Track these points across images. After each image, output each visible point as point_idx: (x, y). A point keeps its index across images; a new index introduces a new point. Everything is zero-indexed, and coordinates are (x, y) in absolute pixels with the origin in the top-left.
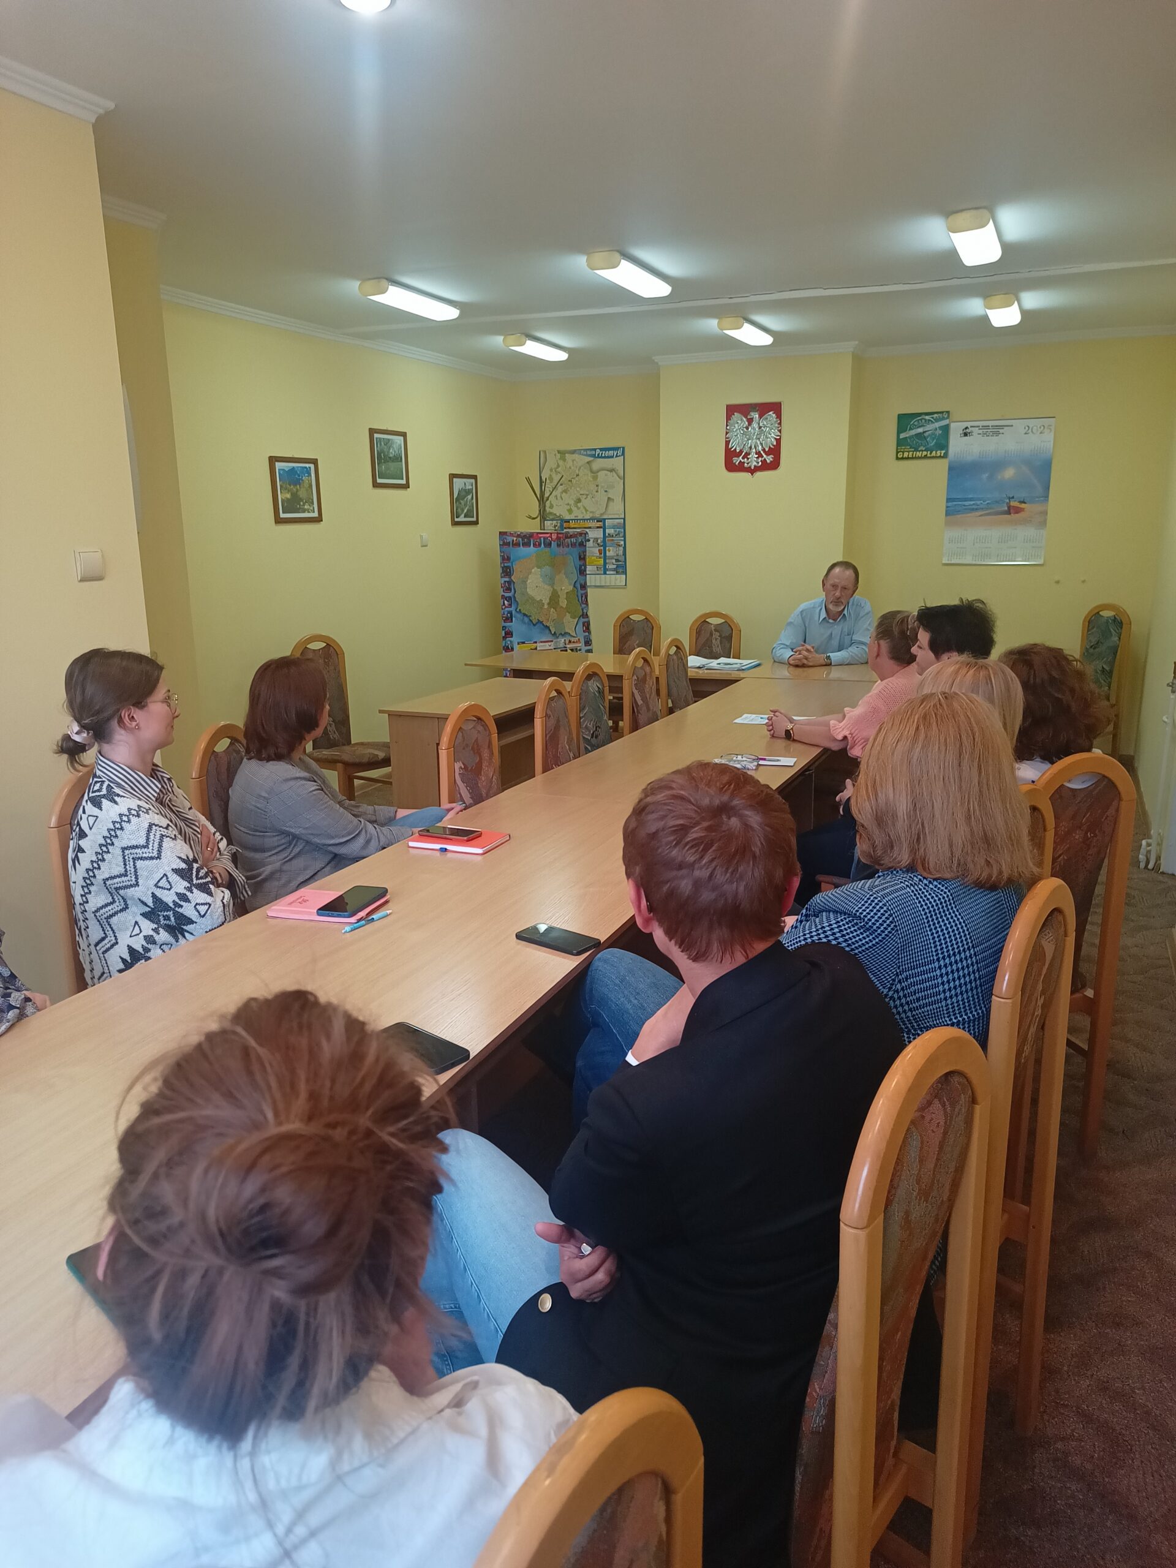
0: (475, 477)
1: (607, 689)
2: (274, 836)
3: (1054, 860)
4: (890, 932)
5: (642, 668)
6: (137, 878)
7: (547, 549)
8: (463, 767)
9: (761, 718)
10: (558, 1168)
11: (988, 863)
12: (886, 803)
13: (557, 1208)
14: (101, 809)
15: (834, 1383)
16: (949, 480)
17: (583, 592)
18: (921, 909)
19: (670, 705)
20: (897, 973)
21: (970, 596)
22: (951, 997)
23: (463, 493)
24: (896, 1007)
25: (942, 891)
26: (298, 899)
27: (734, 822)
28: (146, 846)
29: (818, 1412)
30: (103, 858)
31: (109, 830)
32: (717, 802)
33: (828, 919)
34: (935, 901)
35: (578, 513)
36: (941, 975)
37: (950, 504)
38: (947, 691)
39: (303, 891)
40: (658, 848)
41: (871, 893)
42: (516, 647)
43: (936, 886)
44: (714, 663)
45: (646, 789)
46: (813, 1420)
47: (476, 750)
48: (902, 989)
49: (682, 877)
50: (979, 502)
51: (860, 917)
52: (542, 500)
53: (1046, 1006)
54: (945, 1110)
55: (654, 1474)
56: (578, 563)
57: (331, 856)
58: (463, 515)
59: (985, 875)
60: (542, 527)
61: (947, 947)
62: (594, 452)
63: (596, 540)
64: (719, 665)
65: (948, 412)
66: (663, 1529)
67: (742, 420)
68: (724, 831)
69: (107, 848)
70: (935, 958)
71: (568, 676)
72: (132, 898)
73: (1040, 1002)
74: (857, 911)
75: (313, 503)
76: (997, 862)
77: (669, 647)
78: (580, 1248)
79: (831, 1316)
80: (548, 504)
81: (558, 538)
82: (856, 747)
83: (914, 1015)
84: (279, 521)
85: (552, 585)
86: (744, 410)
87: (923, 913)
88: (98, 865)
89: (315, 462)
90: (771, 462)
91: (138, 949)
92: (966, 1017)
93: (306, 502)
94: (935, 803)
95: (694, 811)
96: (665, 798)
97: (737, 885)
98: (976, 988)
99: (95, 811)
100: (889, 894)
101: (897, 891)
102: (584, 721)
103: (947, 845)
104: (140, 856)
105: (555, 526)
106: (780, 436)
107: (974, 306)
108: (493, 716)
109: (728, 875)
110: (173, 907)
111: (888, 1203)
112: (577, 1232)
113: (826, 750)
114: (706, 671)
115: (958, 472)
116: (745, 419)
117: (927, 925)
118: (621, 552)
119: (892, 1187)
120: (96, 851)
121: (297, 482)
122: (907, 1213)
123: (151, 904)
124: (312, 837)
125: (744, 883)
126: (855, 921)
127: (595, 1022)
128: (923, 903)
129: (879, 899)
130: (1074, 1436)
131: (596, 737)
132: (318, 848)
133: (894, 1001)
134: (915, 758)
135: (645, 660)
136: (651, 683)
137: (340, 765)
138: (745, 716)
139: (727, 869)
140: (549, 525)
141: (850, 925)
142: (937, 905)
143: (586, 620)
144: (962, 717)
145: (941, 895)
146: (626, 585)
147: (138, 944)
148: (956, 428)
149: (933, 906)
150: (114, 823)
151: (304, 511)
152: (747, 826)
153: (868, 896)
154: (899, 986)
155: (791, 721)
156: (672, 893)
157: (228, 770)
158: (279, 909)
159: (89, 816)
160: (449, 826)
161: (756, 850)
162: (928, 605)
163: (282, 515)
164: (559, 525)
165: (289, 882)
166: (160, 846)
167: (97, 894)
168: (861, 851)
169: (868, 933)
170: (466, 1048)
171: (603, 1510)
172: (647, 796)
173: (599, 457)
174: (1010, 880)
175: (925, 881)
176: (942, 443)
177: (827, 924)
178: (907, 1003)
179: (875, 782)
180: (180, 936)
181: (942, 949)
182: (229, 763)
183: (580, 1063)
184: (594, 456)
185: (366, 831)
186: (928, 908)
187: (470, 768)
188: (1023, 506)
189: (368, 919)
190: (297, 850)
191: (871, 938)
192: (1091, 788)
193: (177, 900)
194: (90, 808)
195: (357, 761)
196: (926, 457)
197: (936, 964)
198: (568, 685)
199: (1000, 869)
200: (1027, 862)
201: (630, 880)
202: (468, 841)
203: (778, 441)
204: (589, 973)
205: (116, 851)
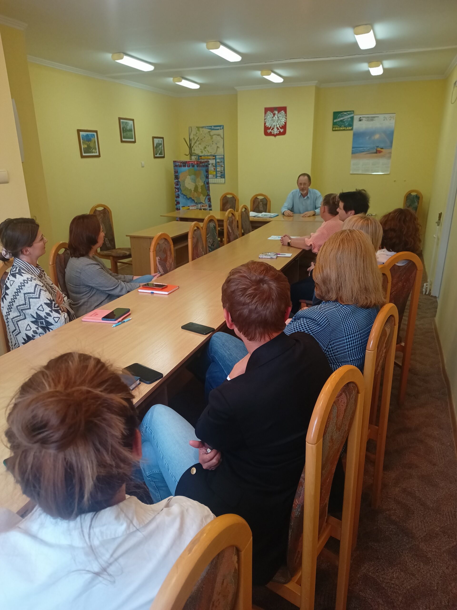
0: (163, 138)
1: (217, 226)
2: (84, 288)
3: (391, 294)
4: (327, 326)
5: (231, 217)
6: (30, 306)
7: (193, 168)
8: (160, 259)
9: (279, 237)
10: (198, 419)
11: (366, 298)
12: (327, 275)
13: (198, 434)
14: (16, 278)
15: (303, 499)
16: (353, 139)
17: (208, 185)
18: (339, 317)
19: (243, 232)
20: (330, 341)
21: (360, 188)
22: (350, 350)
23: (158, 145)
24: (329, 354)
25: (348, 309)
26: (94, 314)
27: (265, 286)
28: (34, 293)
29: (297, 510)
30: (16, 298)
31: (19, 286)
32: (258, 278)
33: (303, 321)
34: (345, 313)
35: (205, 153)
36: (347, 342)
37: (354, 149)
38: (351, 229)
39: (96, 310)
40: (235, 297)
41: (320, 311)
42: (181, 208)
43: (345, 308)
44: (260, 215)
45: (230, 272)
46: (295, 513)
47: (165, 251)
48: (332, 348)
49: (244, 309)
50: (365, 149)
51: (315, 320)
52: (190, 148)
53: (387, 352)
54: (347, 397)
55: (232, 546)
56: (206, 174)
57: (107, 295)
58: (158, 154)
59: (365, 303)
60: (191, 159)
61: (349, 331)
62: (211, 128)
63: (212, 164)
64: (262, 215)
65: (353, 111)
66: (237, 565)
67: (271, 114)
68: (261, 290)
69: (18, 293)
70: (344, 335)
71: (202, 220)
72: (28, 314)
73: (384, 351)
74: (314, 318)
75: (96, 149)
76: (370, 297)
77: (242, 208)
78: (206, 450)
79: (302, 475)
80: (193, 149)
81: (197, 163)
82: (315, 249)
83: (336, 357)
84: (82, 157)
85: (195, 182)
86: (272, 110)
87: (340, 318)
88: (14, 300)
89: (96, 132)
90: (283, 132)
91: (30, 336)
92: (356, 358)
93: (93, 149)
94: (346, 276)
95: (249, 282)
96: (238, 277)
97: (266, 311)
98: (360, 347)
99: (13, 279)
100: (326, 311)
101: (330, 309)
102: (208, 239)
103: (351, 292)
104: (31, 297)
105: (196, 158)
106: (286, 121)
107: (364, 67)
108: (171, 238)
109: (262, 308)
110: (44, 318)
111: (325, 434)
112: (206, 444)
113: (304, 250)
114: (257, 218)
115: (357, 136)
116: (272, 114)
117: (341, 323)
118: (223, 169)
119: (326, 427)
120: (13, 294)
121: (89, 140)
122: (332, 437)
123: (36, 317)
124: (99, 287)
125: (269, 311)
126: (314, 322)
127: (213, 361)
128: (340, 314)
129: (323, 313)
130: (393, 509)
131: (213, 246)
132: (103, 292)
133: (328, 352)
134: (339, 256)
135: (233, 214)
136: (235, 223)
137: (111, 258)
138: (272, 236)
139: (262, 305)
140: (193, 158)
141: (312, 323)
142: (346, 315)
143: (209, 197)
144: (357, 240)
145: (347, 311)
146: (225, 183)
147: (30, 333)
148: (356, 118)
149: (344, 315)
150: (21, 283)
151: (93, 152)
152: (270, 288)
153: (319, 312)
154: (330, 347)
155: (290, 239)
156: (240, 315)
157: (64, 261)
158: (86, 318)
159: (11, 281)
160: (154, 283)
161: (274, 297)
162: (344, 192)
163: (84, 154)
164: (197, 158)
165: (91, 306)
166: (40, 293)
167: (14, 312)
168: (317, 294)
169: (318, 326)
170: (161, 373)
171: (212, 562)
172: (231, 276)
173: (213, 129)
174: (375, 305)
175: (341, 306)
176: (351, 124)
177: (303, 323)
178: (333, 353)
179: (322, 267)
180: (47, 331)
181: (347, 332)
182: (65, 258)
183: (207, 376)
184: (211, 129)
185: (121, 285)
186: (342, 316)
187: (162, 259)
188: (382, 150)
189: (122, 321)
190: (93, 293)
191: (320, 328)
192: (406, 265)
193: (46, 316)
194: (11, 278)
195: (118, 255)
196: (344, 130)
197: (345, 338)
198: (201, 224)
199: (371, 300)
200: (381, 297)
201: (224, 309)
202: (162, 289)
203: (285, 123)
204: (210, 342)
205: (21, 295)
